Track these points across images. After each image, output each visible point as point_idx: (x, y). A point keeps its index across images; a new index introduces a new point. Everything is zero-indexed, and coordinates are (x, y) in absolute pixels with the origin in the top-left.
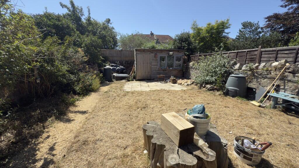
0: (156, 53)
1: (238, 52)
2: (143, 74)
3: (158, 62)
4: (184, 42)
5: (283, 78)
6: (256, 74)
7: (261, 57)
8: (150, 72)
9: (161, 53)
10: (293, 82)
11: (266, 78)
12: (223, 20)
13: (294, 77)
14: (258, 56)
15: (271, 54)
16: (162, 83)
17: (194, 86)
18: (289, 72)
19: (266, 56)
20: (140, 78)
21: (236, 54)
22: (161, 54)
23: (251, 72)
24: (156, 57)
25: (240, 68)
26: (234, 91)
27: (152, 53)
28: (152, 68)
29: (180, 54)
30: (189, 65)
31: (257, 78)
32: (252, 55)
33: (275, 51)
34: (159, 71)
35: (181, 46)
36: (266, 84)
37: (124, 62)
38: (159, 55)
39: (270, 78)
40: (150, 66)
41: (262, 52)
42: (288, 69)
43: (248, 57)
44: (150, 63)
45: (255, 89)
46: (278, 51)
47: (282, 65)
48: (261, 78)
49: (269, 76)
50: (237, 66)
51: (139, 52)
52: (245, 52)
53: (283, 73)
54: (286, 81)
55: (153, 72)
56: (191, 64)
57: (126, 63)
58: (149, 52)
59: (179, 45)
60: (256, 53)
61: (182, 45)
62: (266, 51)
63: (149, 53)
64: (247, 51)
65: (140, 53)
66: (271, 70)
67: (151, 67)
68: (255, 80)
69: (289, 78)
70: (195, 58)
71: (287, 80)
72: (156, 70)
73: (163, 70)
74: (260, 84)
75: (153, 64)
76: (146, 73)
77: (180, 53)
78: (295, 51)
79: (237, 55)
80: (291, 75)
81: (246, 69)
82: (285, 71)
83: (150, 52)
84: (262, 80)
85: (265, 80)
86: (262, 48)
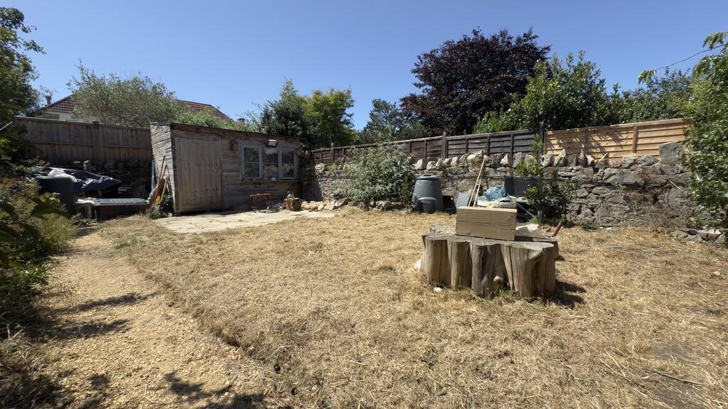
0: (233, 138)
1: (411, 142)
2: (198, 195)
3: (240, 163)
4: (292, 120)
5: (485, 176)
6: (449, 174)
7: (448, 149)
8: (219, 188)
9: (245, 139)
10: (495, 179)
11: (464, 178)
12: (342, 91)
13: (496, 172)
14: (444, 148)
15: (460, 144)
16: (265, 212)
17: (352, 208)
18: (490, 167)
19: (454, 147)
20: (188, 208)
21: (409, 145)
22: (247, 142)
23: (441, 172)
24: (235, 148)
25: (424, 168)
26: (429, 202)
27: (223, 137)
28: (224, 179)
29: (290, 145)
30: (314, 170)
31: (451, 179)
32: (435, 147)
33: (464, 139)
34: (244, 186)
35: (287, 128)
36: (465, 187)
37: (110, 163)
38: (242, 144)
39: (469, 178)
40: (219, 173)
41: (448, 141)
42: (488, 162)
43: (428, 150)
44: (219, 165)
45: (452, 197)
46: (468, 139)
47: (480, 158)
48: (457, 179)
49: (467, 175)
50: (419, 164)
51: (184, 132)
52: (424, 141)
53: (484, 169)
54: (488, 179)
55: (227, 189)
56: (319, 167)
57: (121, 165)
58: (212, 134)
59: (282, 126)
60: (440, 143)
61: (289, 127)
62: (453, 140)
63: (214, 136)
64: (427, 141)
65: (186, 136)
66: (468, 166)
67: (221, 175)
68: (450, 183)
69: (491, 175)
70: (324, 156)
71: (490, 177)
72: (235, 184)
73: (255, 184)
74: (457, 189)
75: (227, 166)
76: (208, 192)
77: (290, 142)
78: (486, 140)
79: (411, 146)
80: (493, 170)
81: (434, 167)
82: (485, 166)
83: (217, 135)
84: (459, 182)
85: (463, 181)
86: (447, 135)
